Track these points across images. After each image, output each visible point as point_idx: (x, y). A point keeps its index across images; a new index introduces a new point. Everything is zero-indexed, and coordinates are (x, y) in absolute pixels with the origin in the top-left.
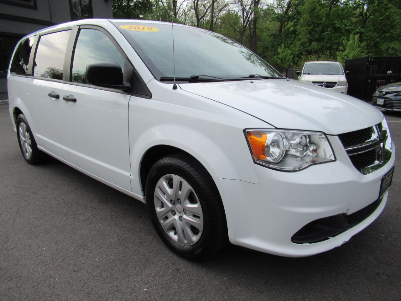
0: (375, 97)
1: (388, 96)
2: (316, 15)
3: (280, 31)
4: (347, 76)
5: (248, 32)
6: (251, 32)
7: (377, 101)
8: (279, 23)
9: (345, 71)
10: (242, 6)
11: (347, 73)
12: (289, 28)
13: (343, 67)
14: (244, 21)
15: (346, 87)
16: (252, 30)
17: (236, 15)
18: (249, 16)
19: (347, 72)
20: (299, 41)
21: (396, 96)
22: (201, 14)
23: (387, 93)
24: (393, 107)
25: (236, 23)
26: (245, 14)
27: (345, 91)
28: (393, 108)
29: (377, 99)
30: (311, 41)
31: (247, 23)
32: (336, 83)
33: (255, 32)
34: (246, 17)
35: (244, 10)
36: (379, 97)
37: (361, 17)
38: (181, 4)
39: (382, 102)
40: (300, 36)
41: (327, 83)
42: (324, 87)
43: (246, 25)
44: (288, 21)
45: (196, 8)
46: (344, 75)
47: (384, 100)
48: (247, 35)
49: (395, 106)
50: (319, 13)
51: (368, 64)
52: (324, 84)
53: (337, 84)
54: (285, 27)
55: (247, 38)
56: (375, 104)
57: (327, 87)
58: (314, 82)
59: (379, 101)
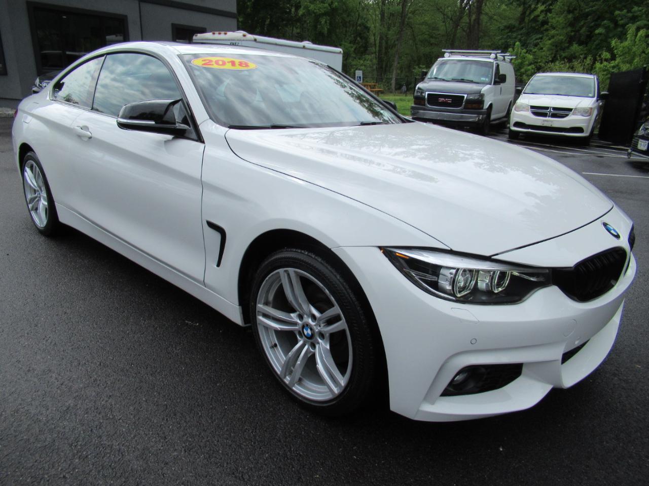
0: (637, 136)
3: (522, 20)
5: (466, 19)
6: (470, 20)
7: (637, 145)
9: (599, 92)
11: (604, 94)
12: (538, 16)
15: (590, 120)
16: (474, 17)
20: (550, 39)
27: (588, 126)
29: (638, 140)
32: (570, 110)
33: (478, 20)
36: (643, 137)
39: (644, 146)
41: (555, 109)
43: (465, 7)
46: (593, 97)
47: (647, 142)
48: (464, 24)
51: (642, 81)
52: (550, 112)
53: (571, 113)
54: (530, 14)
56: (635, 149)
57: (554, 116)
58: (532, 107)
59: (641, 145)
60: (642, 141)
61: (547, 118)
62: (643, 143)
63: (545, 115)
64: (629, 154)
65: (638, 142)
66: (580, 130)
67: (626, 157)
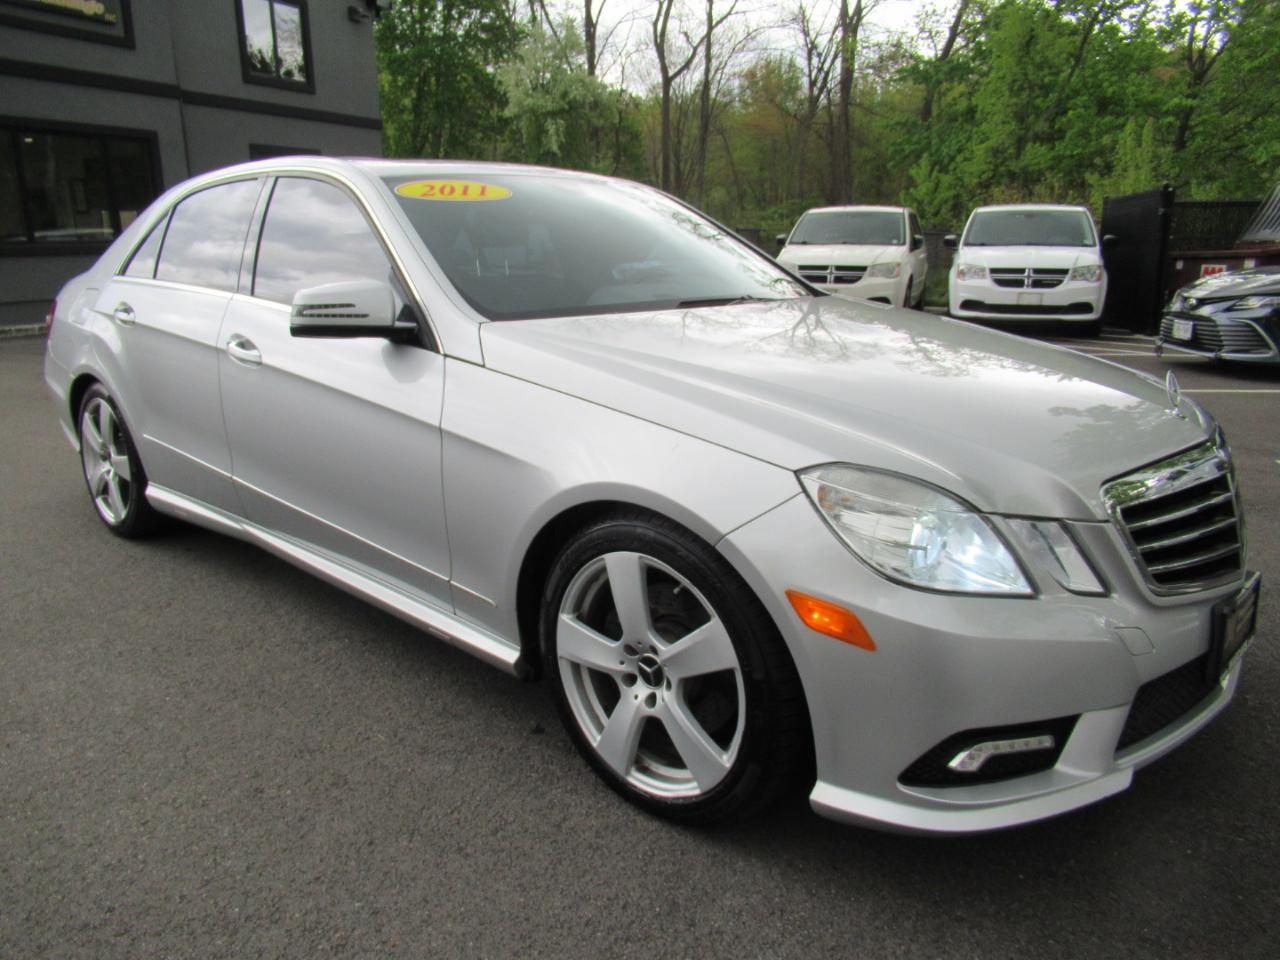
0: (1169, 314)
1: (1205, 311)
2: (1038, 59)
3: (926, 112)
4: (1107, 250)
5: (822, 117)
6: (831, 119)
7: (1172, 330)
8: (923, 87)
9: (1101, 237)
10: (806, 33)
11: (1109, 240)
12: (955, 102)
13: (1096, 223)
14: (812, 84)
15: (1100, 288)
16: (836, 111)
17: (792, 65)
18: (826, 66)
19: (1107, 237)
20: (982, 142)
21: (1229, 310)
22: (676, 61)
23: (1202, 302)
24: (1220, 347)
25: (792, 88)
26: (815, 61)
27: (1098, 300)
28: (1219, 350)
29: (1173, 321)
30: (1020, 143)
31: (821, 90)
32: (1064, 272)
33: (845, 116)
34: (820, 70)
35: (812, 49)
36: (1181, 315)
37: (1186, 62)
38: (612, 33)
39: (1186, 331)
40: (984, 127)
41: (1036, 271)
42: (1028, 286)
43: (819, 96)
44: (951, 80)
45: (660, 43)
46: (1094, 245)
47: (1194, 326)
48: (820, 126)
49: (1224, 343)
50: (1047, 54)
52: (1029, 277)
53: (1068, 277)
54: (940, 99)
55: (820, 137)
56: (1169, 339)
57: (1037, 284)
58: (994, 271)
59: (1179, 329)
60: (1182, 322)
61: (1024, 290)
62: (1181, 327)
63: (1019, 284)
64: (1159, 349)
65: (1172, 325)
66: (1085, 307)
67: (1154, 354)
